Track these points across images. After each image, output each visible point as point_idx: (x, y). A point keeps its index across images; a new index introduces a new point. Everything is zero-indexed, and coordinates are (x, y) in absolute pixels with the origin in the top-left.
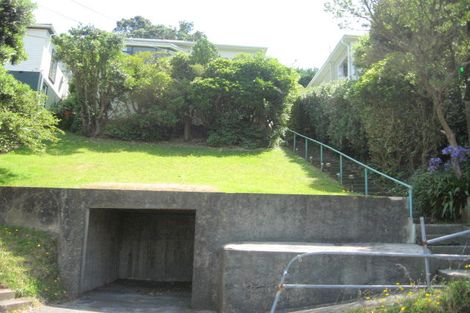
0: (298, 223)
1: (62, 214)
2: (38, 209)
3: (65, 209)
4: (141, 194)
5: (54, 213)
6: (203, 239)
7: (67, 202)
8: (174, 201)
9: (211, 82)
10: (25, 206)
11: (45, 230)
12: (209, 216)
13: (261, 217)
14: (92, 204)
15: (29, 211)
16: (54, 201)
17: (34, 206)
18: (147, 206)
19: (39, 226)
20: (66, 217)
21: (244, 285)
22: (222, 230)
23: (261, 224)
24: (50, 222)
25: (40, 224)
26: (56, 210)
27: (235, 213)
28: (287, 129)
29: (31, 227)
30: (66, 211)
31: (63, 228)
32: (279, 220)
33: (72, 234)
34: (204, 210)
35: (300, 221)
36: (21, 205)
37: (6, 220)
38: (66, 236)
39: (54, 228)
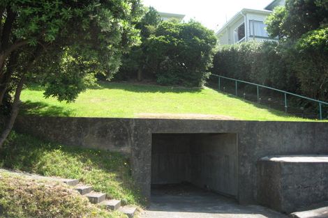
0: (310, 142)
1: (132, 139)
2: (111, 134)
3: (135, 134)
4: (196, 123)
5: (125, 138)
6: (245, 154)
7: (136, 129)
8: (222, 128)
9: (163, 39)
10: (99, 132)
11: (119, 151)
12: (248, 138)
13: (284, 138)
14: (157, 130)
15: (103, 136)
16: (124, 128)
17: (107, 132)
18: (201, 131)
19: (112, 148)
20: (136, 141)
21: (296, 186)
22: (258, 148)
23: (285, 143)
24: (122, 144)
25: (113, 147)
26: (126, 135)
27: (267, 135)
28: (210, 73)
29: (106, 149)
30: (135, 136)
31: (134, 149)
32: (297, 140)
33: (142, 153)
34: (244, 133)
35: (311, 140)
36: (96, 132)
37: (83, 144)
38: (137, 155)
39: (126, 149)
